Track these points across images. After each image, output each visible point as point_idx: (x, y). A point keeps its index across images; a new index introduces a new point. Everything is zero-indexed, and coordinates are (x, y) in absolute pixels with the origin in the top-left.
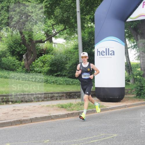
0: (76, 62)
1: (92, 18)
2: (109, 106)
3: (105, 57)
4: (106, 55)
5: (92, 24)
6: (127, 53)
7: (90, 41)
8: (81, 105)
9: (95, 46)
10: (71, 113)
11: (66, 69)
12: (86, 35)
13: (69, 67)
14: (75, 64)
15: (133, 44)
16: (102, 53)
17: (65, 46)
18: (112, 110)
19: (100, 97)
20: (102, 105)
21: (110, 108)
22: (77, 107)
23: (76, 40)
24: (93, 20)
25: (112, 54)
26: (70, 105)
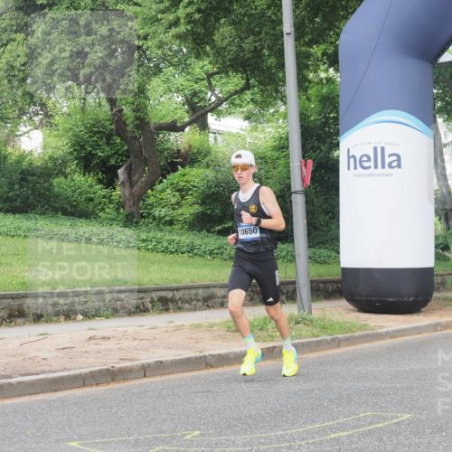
1: (331, 51)
2: (383, 324)
3: (371, 175)
4: (376, 167)
5: (331, 70)
7: (325, 124)
8: (299, 323)
9: (340, 139)
10: (268, 348)
12: (313, 106)
16: (361, 161)
17: (248, 140)
18: (395, 337)
19: (356, 298)
20: (364, 323)
21: (387, 332)
23: (281, 121)
24: (333, 60)
25: (395, 164)
26: (265, 323)
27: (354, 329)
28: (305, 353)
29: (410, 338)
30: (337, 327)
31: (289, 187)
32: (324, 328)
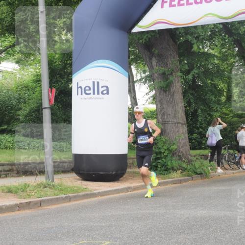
0: (38, 107)
2: (96, 188)
3: (91, 98)
4: (94, 94)
6: (132, 91)
7: (65, 67)
8: (46, 187)
9: (73, 76)
10: (27, 203)
11: (19, 119)
12: (57, 56)
13: (23, 117)
14: (36, 110)
15: (143, 75)
16: (85, 90)
17: (18, 76)
18: (103, 195)
19: (81, 172)
20: (84, 187)
21: (99, 193)
22: (38, 191)
23: (38, 64)
25: (105, 92)
26: (25, 187)
27: (79, 191)
28: (49, 205)
29: (112, 196)
30: (69, 189)
31: (41, 104)
32: (61, 190)
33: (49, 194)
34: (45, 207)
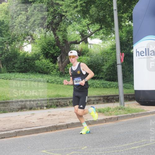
0: (114, 64)
1: (130, 15)
2: (149, 109)
3: (145, 58)
4: (146, 55)
5: (130, 22)
7: (128, 41)
8: (120, 109)
9: (133, 46)
10: (110, 118)
11: (103, 71)
12: (124, 34)
13: (106, 70)
14: (112, 66)
16: (141, 53)
17: (102, 46)
19: (140, 100)
20: (142, 109)
21: (151, 112)
22: (116, 111)
23: (113, 40)
24: (131, 19)
26: (108, 109)
27: (139, 111)
28: (122, 120)
30: (133, 110)
31: (116, 63)
32: (129, 111)
33: (122, 113)
34: (120, 121)
